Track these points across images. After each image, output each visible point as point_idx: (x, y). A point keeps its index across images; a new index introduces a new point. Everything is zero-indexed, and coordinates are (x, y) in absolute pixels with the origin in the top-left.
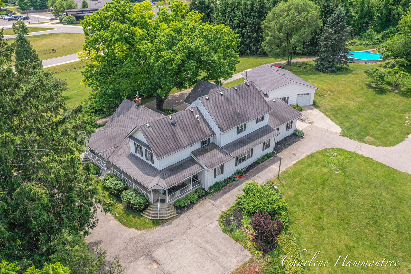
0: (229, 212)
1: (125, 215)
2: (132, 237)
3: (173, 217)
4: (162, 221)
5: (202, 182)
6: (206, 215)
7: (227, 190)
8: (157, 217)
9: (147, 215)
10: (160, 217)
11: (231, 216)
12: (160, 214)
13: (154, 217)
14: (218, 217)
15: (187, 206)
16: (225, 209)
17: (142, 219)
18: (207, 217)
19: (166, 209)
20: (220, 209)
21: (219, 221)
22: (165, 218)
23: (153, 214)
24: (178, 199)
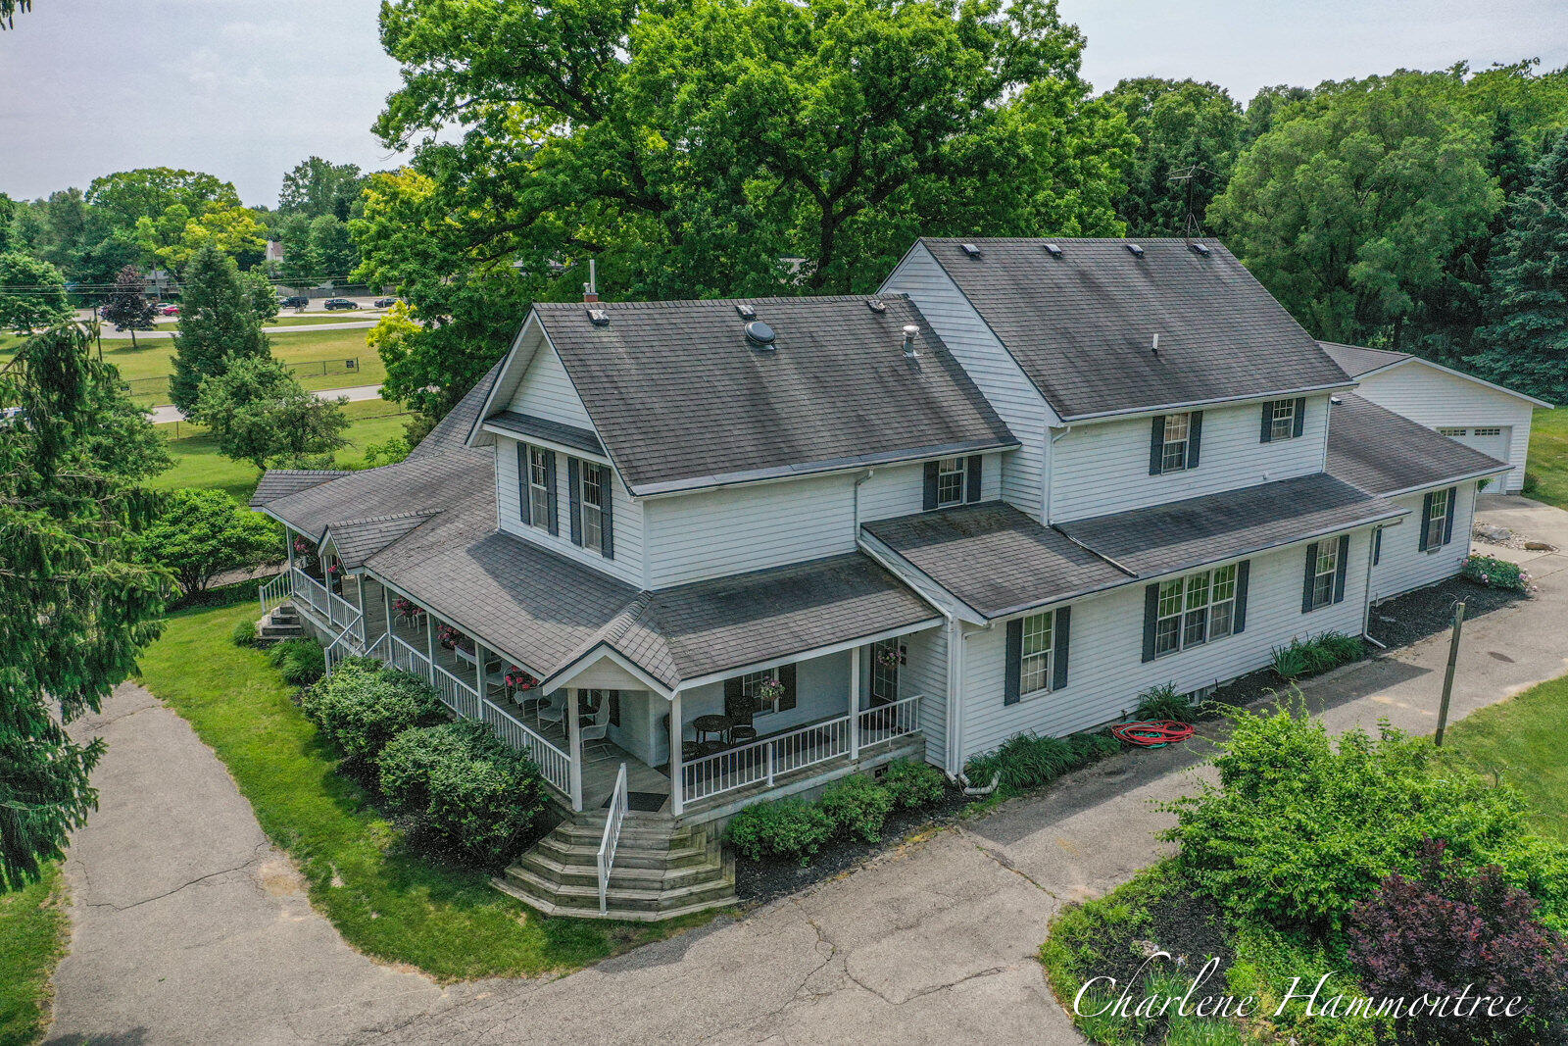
0: (1124, 910)
1: (385, 882)
2: (380, 1019)
3: (708, 911)
4: (625, 930)
5: (927, 725)
6: (948, 918)
7: (1091, 787)
8: (594, 903)
9: (531, 889)
10: (611, 904)
11: (1139, 933)
12: (614, 884)
13: (572, 901)
14: (1038, 937)
15: (814, 849)
16: (1083, 890)
17: (486, 909)
18: (957, 932)
19: (663, 855)
20: (1055, 890)
21: (1045, 960)
22: (650, 916)
23: (568, 880)
24: (756, 800)
